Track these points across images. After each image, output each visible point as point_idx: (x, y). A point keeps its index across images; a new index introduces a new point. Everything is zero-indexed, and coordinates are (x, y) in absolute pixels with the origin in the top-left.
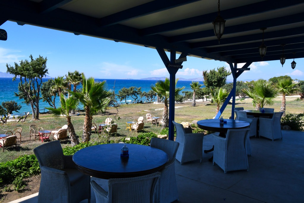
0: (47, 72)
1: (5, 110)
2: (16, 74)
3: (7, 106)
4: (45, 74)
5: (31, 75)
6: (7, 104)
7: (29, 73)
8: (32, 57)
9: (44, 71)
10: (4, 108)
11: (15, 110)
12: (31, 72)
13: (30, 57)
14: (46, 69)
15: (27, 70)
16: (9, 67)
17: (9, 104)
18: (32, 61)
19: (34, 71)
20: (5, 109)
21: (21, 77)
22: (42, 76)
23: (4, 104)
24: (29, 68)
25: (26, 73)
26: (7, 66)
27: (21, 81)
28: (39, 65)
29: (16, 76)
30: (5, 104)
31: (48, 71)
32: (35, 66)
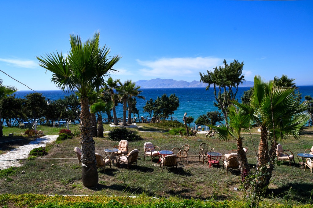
0: (243, 79)
1: (209, 121)
2: (210, 82)
3: (211, 116)
4: (241, 82)
5: (224, 83)
6: (211, 114)
7: (222, 81)
8: (225, 62)
9: (240, 77)
10: (208, 118)
11: (218, 121)
12: (224, 79)
13: (223, 63)
14: (242, 75)
15: (221, 77)
16: (203, 75)
17: (213, 114)
18: (226, 67)
19: (227, 78)
20: (210, 119)
21: (215, 86)
22: (238, 84)
23: (208, 114)
24: (222, 75)
25: (219, 81)
26: (201, 75)
27: (215, 91)
28: (233, 71)
29: (210, 85)
30: (210, 115)
31: (245, 78)
32: (229, 72)
